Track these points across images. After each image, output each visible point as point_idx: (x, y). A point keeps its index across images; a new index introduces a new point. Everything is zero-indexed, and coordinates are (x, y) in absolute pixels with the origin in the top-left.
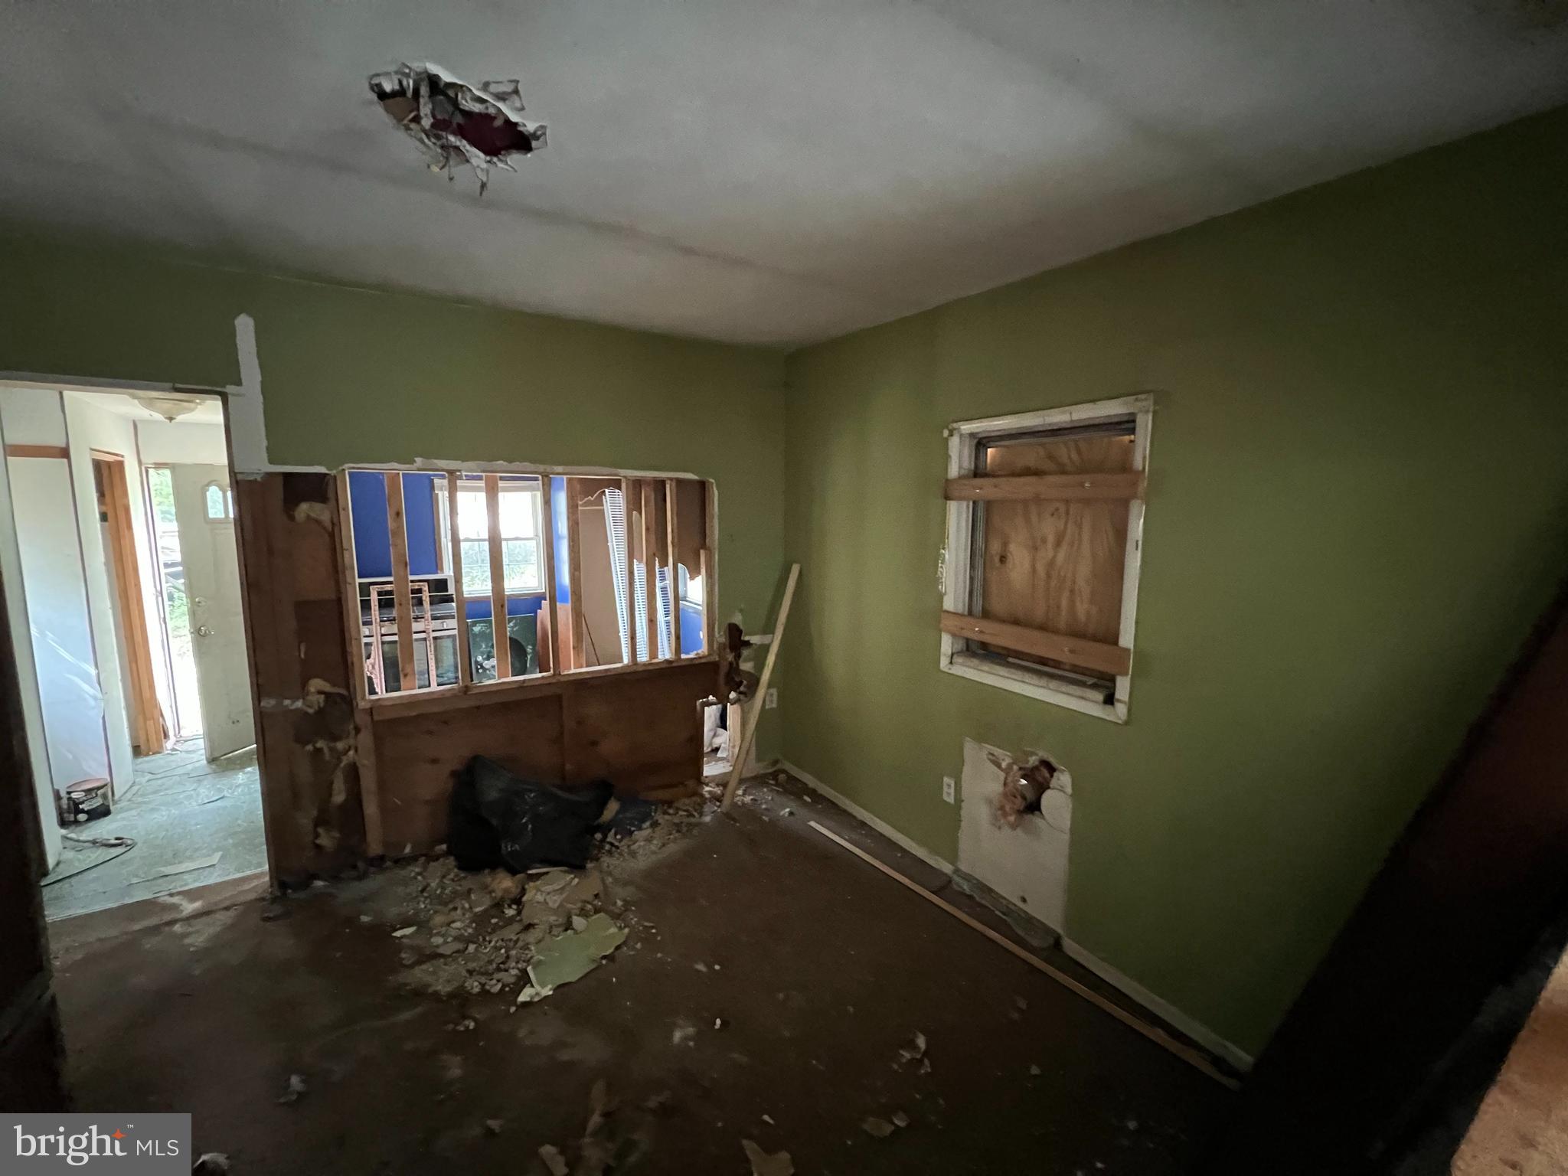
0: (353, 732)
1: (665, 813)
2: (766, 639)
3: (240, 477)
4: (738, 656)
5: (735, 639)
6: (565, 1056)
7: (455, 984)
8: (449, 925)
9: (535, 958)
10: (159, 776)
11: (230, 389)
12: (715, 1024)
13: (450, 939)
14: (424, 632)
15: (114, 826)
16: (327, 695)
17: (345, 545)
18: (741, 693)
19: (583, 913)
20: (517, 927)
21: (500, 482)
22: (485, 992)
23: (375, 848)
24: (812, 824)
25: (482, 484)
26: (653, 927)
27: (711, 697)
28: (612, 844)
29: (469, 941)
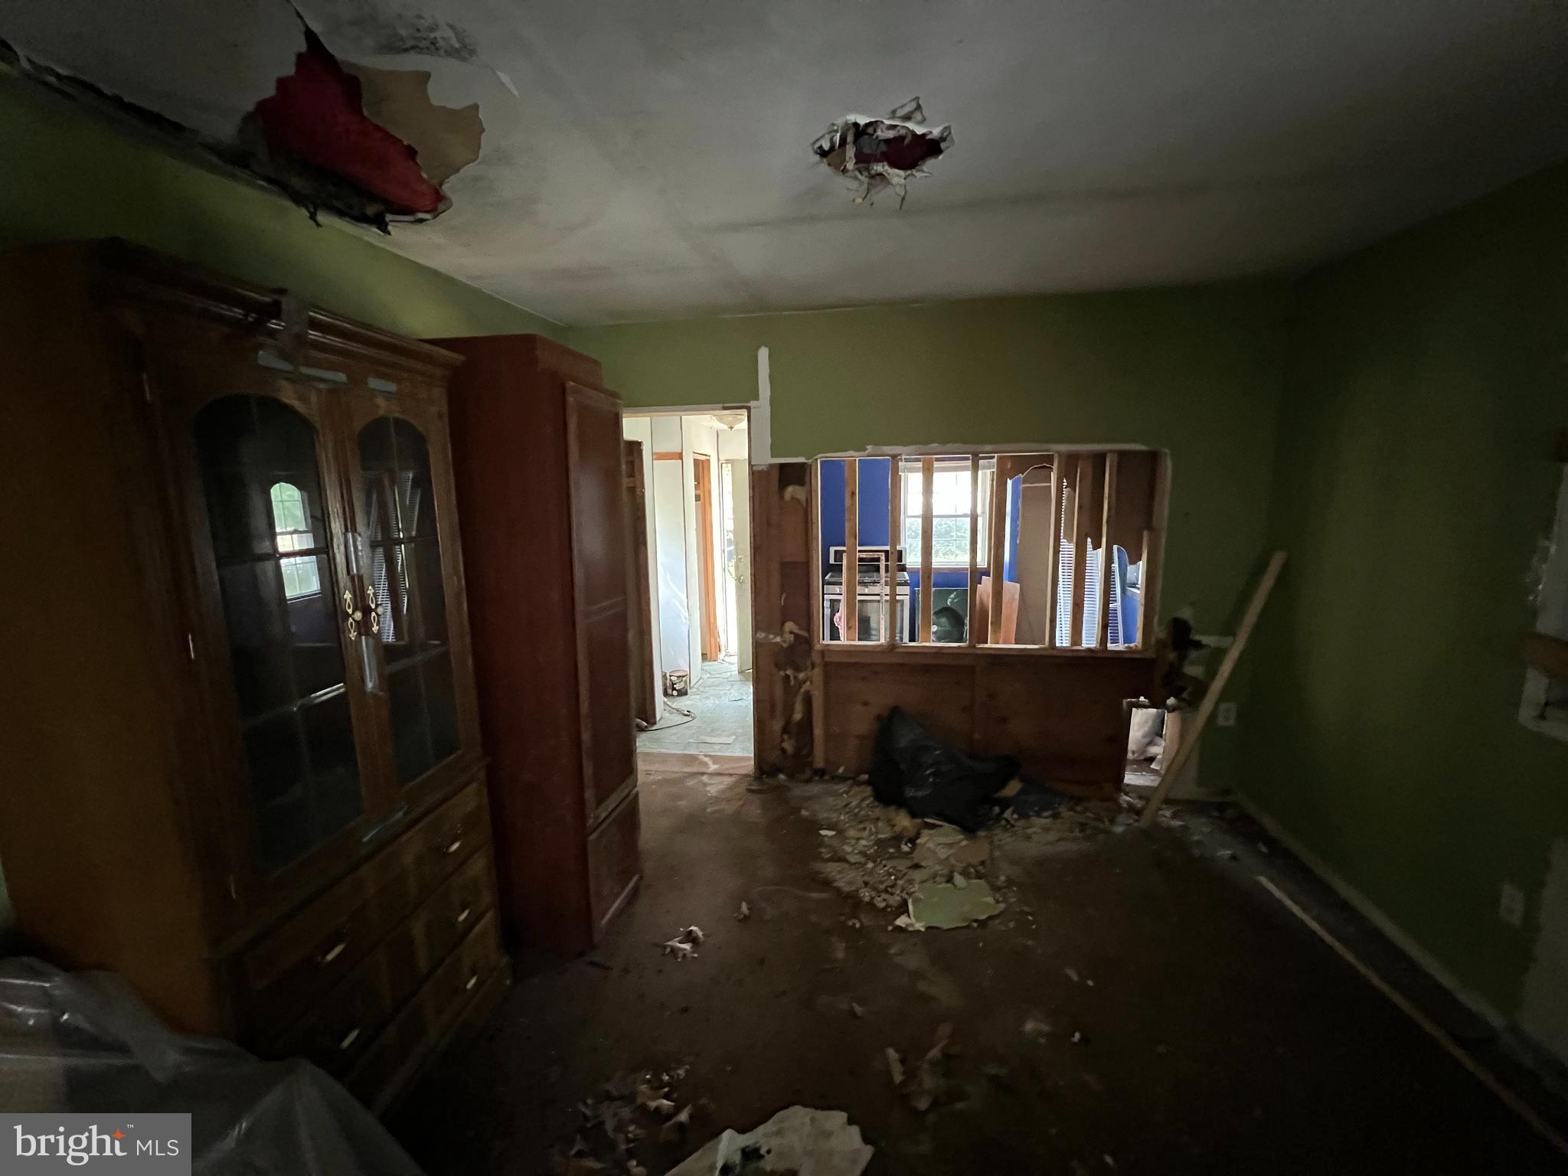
0: (810, 668)
1: (1071, 809)
2: (1226, 641)
3: (755, 468)
4: (1182, 658)
5: (1180, 636)
6: (922, 986)
7: (853, 888)
8: (858, 839)
9: (917, 894)
10: (713, 676)
11: (752, 404)
12: (1073, 1036)
13: (856, 851)
14: (879, 595)
15: (688, 703)
16: (797, 636)
17: (814, 521)
18: (1184, 700)
19: (965, 873)
20: (909, 863)
21: (935, 463)
22: (871, 904)
23: (819, 763)
24: (1264, 880)
25: (920, 465)
26: (1031, 914)
27: (1142, 699)
28: (1007, 820)
29: (869, 858)
